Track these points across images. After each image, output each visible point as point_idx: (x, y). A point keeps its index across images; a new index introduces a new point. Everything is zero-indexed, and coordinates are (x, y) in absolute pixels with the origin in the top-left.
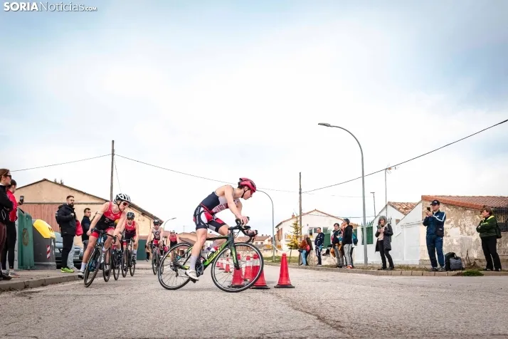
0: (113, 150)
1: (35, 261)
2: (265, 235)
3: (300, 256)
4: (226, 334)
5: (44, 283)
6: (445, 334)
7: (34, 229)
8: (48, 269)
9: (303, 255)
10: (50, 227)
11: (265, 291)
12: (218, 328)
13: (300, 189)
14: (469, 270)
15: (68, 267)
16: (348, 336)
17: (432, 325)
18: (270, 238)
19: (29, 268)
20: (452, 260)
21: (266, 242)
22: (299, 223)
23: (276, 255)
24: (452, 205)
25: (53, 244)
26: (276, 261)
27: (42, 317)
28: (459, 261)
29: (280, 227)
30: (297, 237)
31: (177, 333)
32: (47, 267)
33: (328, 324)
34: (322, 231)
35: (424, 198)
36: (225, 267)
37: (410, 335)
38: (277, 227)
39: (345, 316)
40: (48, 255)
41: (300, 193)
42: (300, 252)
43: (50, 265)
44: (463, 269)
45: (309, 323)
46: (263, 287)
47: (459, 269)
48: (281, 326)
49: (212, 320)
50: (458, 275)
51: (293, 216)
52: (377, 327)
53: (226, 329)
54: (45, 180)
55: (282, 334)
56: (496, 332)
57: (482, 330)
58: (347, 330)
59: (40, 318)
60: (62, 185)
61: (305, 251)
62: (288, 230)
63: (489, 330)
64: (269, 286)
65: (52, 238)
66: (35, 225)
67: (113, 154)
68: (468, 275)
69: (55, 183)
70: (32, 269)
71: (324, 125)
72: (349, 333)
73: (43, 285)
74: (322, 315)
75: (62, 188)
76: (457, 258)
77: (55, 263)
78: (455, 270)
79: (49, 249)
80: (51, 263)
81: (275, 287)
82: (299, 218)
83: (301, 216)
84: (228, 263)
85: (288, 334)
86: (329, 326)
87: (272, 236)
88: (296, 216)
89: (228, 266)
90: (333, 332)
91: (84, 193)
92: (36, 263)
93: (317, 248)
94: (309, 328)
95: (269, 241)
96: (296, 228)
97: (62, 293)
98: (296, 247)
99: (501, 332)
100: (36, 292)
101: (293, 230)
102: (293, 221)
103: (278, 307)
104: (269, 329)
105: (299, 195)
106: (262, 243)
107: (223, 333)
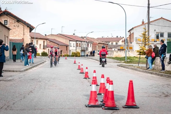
2: (119, 37)
3: (147, 61)
13: (149, 4)
18: (123, 39)
21: (120, 43)
22: (147, 34)
23: (128, 56)
29: (132, 32)
30: (145, 45)
38: (129, 31)
41: (149, 7)
51: (143, 22)
62: (138, 34)
87: (125, 38)
95: (122, 41)
98: (144, 53)
106: (117, 43)
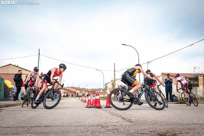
0: (39, 53)
1: (4, 97)
2: (100, 88)
4: (84, 124)
5: (7, 106)
6: (174, 124)
7: (4, 84)
8: (10, 101)
9: (116, 96)
10: (12, 83)
11: (101, 109)
12: (80, 122)
13: (115, 70)
14: (180, 102)
15: (18, 100)
16: (135, 125)
17: (168, 120)
18: (103, 90)
19: (2, 100)
20: (174, 98)
21: (101, 91)
22: (114, 83)
23: (105, 96)
24: (173, 77)
25: (12, 90)
26: (105, 99)
27: (4, 118)
28: (176, 98)
29: (106, 85)
30: (113, 89)
31: (63, 124)
32: (9, 100)
33: (126, 120)
34: (123, 86)
35: (163, 74)
36: (84, 101)
37: (160, 124)
38: (105, 85)
39: (133, 118)
40: (10, 95)
41: (115, 71)
42: (115, 94)
43: (11, 99)
44: (178, 101)
45: (118, 120)
46: (100, 107)
47: (177, 101)
48: (107, 121)
49: (78, 119)
50: (176, 103)
51: (112, 81)
52: (146, 121)
53: (84, 122)
54: (10, 64)
55: (107, 124)
56: (194, 123)
57: (189, 122)
58: (134, 123)
59: (3, 119)
60: (18, 67)
61: (116, 94)
62: (110, 86)
63: (191, 122)
64: (102, 107)
65: (12, 88)
66: (5, 82)
67: (39, 54)
68: (180, 104)
69: (15, 66)
70: (3, 100)
71: (124, 45)
72: (135, 124)
73: (7, 107)
74: (124, 117)
75: (18, 68)
76: (176, 97)
77: (13, 98)
78: (175, 101)
79: (10, 92)
80: (11, 98)
81: (104, 108)
82: (114, 81)
83: (115, 81)
84: (85, 99)
85: (110, 124)
86: (127, 121)
87: (103, 89)
88: (113, 80)
89: (85, 100)
90: (129, 123)
91: (27, 70)
92: (5, 98)
93: (121, 93)
94: (118, 122)
96: (113, 85)
97: (15, 110)
99: (196, 123)
100: (3, 109)
101: (112, 86)
102: (112, 83)
103: (106, 114)
104: (102, 122)
105: (114, 72)
106: (99, 91)
107: (82, 124)
